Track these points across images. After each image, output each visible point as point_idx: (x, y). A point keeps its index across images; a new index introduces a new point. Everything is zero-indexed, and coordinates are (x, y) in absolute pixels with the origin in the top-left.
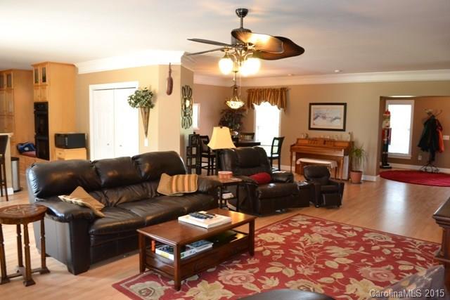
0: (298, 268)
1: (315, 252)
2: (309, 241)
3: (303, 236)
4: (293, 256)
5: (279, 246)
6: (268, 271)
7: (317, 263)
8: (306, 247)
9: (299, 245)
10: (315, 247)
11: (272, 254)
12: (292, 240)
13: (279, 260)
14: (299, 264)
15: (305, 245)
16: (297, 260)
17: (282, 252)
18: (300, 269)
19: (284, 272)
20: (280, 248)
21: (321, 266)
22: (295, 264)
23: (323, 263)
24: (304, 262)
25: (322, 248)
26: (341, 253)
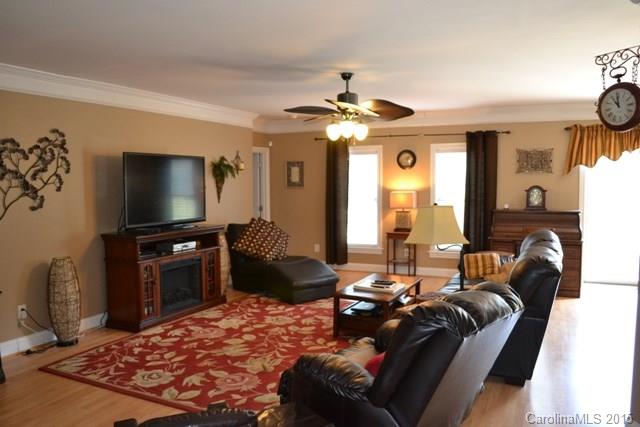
0: (285, 332)
1: (264, 347)
2: (268, 360)
3: (275, 367)
4: (290, 341)
5: (309, 349)
6: (313, 328)
7: (264, 337)
8: (273, 353)
9: (282, 353)
10: (261, 353)
11: (314, 340)
12: (292, 358)
13: (305, 336)
14: (283, 334)
15: (275, 355)
16: (286, 338)
17: (304, 343)
18: (283, 330)
19: (297, 328)
20: (308, 347)
21: (262, 335)
22: (288, 334)
23: (258, 337)
24: (278, 337)
25: (254, 352)
26: (231, 349)
